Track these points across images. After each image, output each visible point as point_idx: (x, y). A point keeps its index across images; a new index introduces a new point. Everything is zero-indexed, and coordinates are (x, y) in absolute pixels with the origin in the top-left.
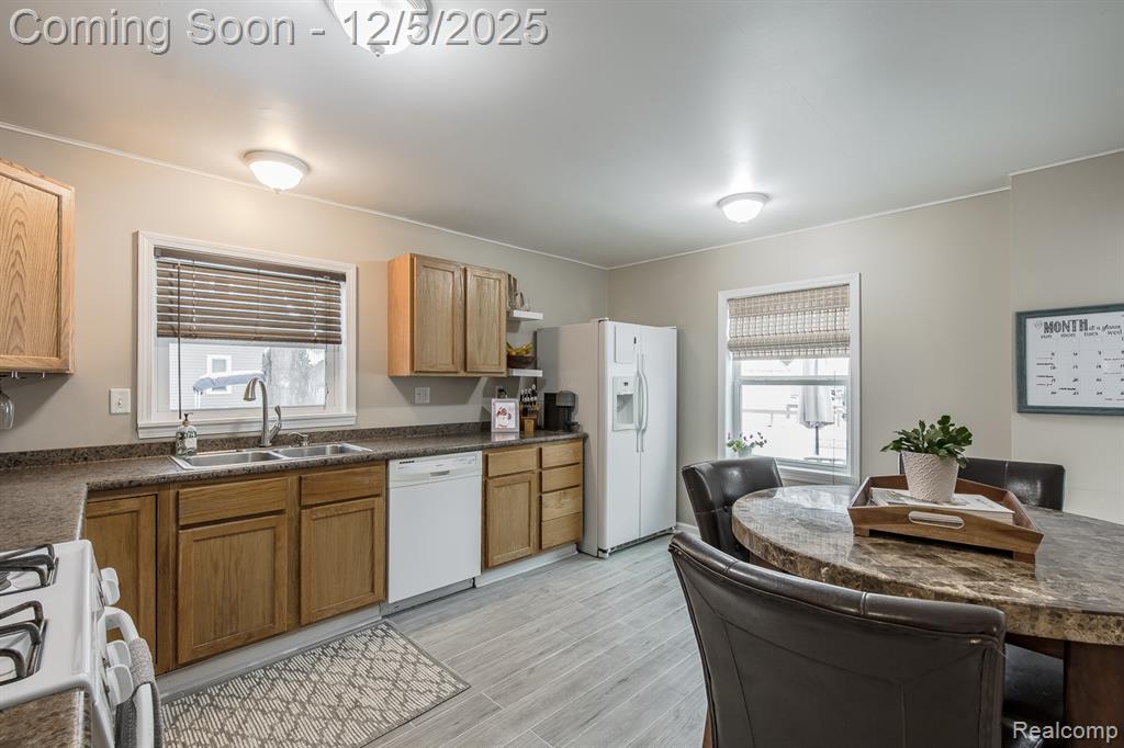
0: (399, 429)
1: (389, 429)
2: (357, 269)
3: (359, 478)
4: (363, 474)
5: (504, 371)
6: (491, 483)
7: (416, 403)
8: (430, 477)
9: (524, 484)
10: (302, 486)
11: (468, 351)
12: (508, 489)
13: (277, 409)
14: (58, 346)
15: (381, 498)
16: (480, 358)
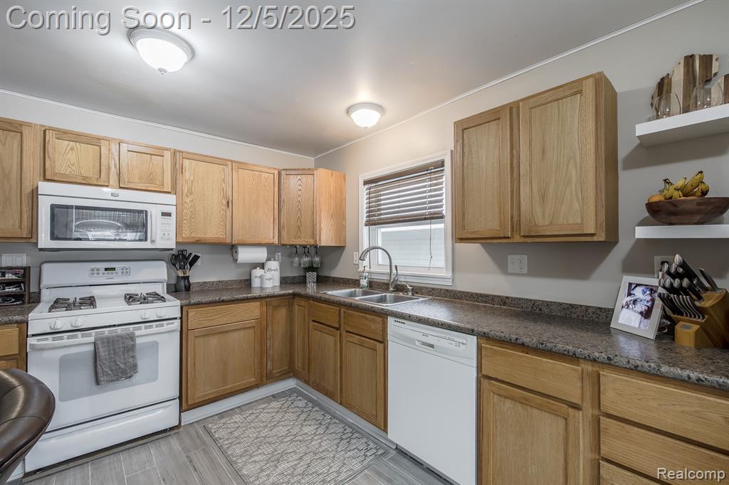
2: (451, 152)
3: (369, 323)
4: (371, 320)
5: (592, 232)
6: (485, 383)
7: (509, 271)
8: (417, 343)
9: (553, 416)
10: (345, 317)
11: (523, 208)
12: (519, 407)
13: (396, 267)
14: (313, 235)
15: (382, 345)
16: (544, 216)
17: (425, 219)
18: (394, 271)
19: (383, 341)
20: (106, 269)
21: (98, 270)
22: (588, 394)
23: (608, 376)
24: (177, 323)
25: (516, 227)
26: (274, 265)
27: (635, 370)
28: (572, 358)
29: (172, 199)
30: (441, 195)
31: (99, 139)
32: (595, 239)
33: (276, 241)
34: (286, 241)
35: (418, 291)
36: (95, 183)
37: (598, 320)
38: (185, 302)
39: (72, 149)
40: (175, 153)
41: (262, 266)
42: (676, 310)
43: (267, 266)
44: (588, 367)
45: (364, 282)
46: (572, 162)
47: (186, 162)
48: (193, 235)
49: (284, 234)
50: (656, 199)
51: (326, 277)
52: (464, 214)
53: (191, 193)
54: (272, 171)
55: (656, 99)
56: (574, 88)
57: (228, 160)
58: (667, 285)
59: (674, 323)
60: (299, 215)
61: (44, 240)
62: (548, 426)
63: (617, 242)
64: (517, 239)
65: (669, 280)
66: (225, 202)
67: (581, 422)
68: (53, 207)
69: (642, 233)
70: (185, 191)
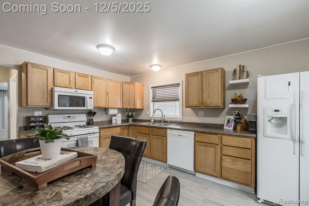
0: (193, 123)
1: (190, 123)
2: (182, 81)
3: (160, 131)
4: (161, 131)
5: (220, 105)
6: (196, 143)
7: (199, 116)
8: (177, 136)
9: (212, 148)
10: (152, 131)
11: (204, 99)
12: (205, 147)
13: (164, 115)
14: (134, 105)
15: (165, 138)
16: (209, 101)
17: (174, 100)
18: (163, 117)
19: (166, 136)
20: (68, 117)
21: (65, 117)
22: (220, 141)
23: (224, 137)
24: (98, 134)
25: (202, 104)
26: (120, 115)
27: (229, 135)
28: (217, 134)
29: (92, 93)
30: (179, 93)
31: (70, 72)
32: (221, 107)
33: (121, 107)
34: (125, 107)
35: (171, 122)
36: (69, 87)
37: (221, 127)
38: (100, 127)
39: (62, 75)
40: (91, 77)
41: (115, 115)
42: (237, 123)
43: (117, 116)
44: (220, 136)
45: (152, 121)
46: (216, 89)
47: (95, 80)
48: (97, 105)
49: (124, 104)
50: (233, 98)
51: (136, 119)
52: (188, 100)
53: (96, 91)
54: (120, 83)
55: (234, 75)
56: (216, 70)
57: (107, 79)
58: (235, 117)
59: (236, 126)
60: (129, 98)
61: (56, 107)
62: (211, 150)
63: (225, 108)
64: (202, 107)
65: (235, 116)
66: (106, 93)
67: (218, 148)
68: (59, 95)
69: (231, 106)
70: (95, 90)
